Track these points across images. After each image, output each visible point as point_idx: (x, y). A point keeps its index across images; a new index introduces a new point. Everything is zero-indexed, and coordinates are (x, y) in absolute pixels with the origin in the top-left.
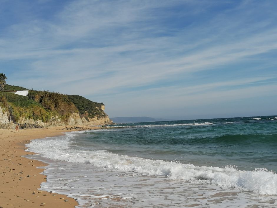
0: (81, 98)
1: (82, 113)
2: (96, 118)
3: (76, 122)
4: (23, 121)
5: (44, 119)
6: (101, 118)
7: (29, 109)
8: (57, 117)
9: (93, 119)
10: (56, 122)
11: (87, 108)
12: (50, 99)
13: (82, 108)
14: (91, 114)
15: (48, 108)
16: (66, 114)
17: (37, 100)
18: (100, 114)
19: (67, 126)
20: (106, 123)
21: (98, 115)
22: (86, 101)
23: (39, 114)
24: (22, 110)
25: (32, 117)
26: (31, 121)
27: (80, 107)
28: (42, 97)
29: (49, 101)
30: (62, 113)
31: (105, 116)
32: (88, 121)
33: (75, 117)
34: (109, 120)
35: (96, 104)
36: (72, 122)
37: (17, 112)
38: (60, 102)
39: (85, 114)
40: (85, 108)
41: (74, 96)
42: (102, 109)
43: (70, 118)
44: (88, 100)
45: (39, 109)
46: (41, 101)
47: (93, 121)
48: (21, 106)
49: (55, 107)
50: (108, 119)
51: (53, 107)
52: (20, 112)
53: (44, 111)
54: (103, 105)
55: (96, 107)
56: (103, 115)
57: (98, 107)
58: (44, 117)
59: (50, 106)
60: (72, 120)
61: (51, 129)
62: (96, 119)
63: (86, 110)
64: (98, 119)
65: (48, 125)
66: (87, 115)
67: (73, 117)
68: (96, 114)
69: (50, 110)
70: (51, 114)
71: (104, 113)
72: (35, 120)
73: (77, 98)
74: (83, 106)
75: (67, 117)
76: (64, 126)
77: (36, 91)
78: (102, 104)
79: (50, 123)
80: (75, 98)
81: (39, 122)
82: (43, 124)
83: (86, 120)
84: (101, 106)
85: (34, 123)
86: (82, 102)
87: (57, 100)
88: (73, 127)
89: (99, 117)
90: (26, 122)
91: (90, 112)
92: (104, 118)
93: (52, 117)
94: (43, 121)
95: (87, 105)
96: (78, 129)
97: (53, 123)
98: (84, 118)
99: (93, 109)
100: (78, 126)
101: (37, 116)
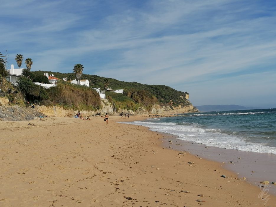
0: (167, 88)
1: (167, 102)
2: (180, 106)
3: (157, 111)
4: (121, 110)
5: (134, 109)
6: (185, 107)
7: (124, 103)
8: (143, 108)
9: (177, 107)
10: (142, 111)
11: (172, 97)
12: (137, 95)
13: (167, 98)
14: (175, 103)
15: (137, 102)
16: (149, 105)
17: (129, 96)
18: (184, 102)
19: (150, 114)
20: (190, 112)
21: (182, 104)
22: (171, 90)
23: (130, 106)
24: (120, 104)
25: (126, 108)
26: (126, 111)
27: (165, 96)
28: (133, 94)
29: (137, 97)
30: (146, 105)
31: (189, 104)
32: (173, 109)
33: (156, 108)
34: (193, 108)
35: (181, 93)
36: (154, 111)
37: (118, 105)
38: (145, 97)
39: (170, 103)
40: (171, 97)
41: (160, 86)
42: (187, 98)
43: (152, 108)
44: (173, 90)
45: (131, 103)
46: (132, 96)
47: (177, 109)
48: (119, 100)
49: (141, 101)
50: (191, 107)
51: (140, 100)
52: (119, 105)
53: (134, 104)
54: (188, 94)
55: (181, 96)
56: (187, 104)
57: (183, 96)
58: (134, 108)
59: (138, 100)
60: (154, 109)
61: (139, 116)
62: (180, 108)
63: (171, 100)
64: (182, 108)
65: (136, 113)
66: (172, 104)
67: (155, 108)
68: (180, 102)
69: (138, 103)
70: (139, 106)
71: (188, 102)
72: (128, 110)
73: (163, 88)
74: (168, 96)
75: (150, 107)
76: (147, 114)
77: (127, 82)
78: (186, 93)
79: (138, 112)
80: (161, 88)
81: (131, 111)
82: (133, 113)
83: (170, 109)
84: (185, 95)
85: (127, 112)
86: (167, 92)
87: (143, 95)
88: (154, 114)
89: (183, 106)
90: (122, 111)
91: (174, 101)
92: (188, 106)
93: (139, 108)
94: (133, 111)
95: (172, 94)
96: (158, 116)
97: (140, 112)
98: (168, 107)
99: (177, 98)
100: (158, 114)
101: (129, 107)
